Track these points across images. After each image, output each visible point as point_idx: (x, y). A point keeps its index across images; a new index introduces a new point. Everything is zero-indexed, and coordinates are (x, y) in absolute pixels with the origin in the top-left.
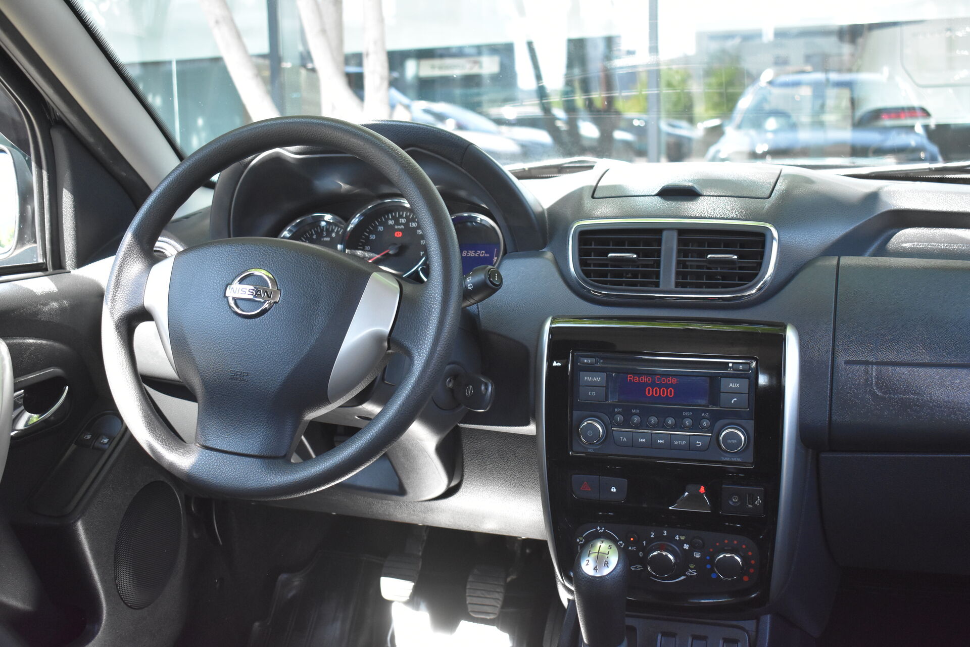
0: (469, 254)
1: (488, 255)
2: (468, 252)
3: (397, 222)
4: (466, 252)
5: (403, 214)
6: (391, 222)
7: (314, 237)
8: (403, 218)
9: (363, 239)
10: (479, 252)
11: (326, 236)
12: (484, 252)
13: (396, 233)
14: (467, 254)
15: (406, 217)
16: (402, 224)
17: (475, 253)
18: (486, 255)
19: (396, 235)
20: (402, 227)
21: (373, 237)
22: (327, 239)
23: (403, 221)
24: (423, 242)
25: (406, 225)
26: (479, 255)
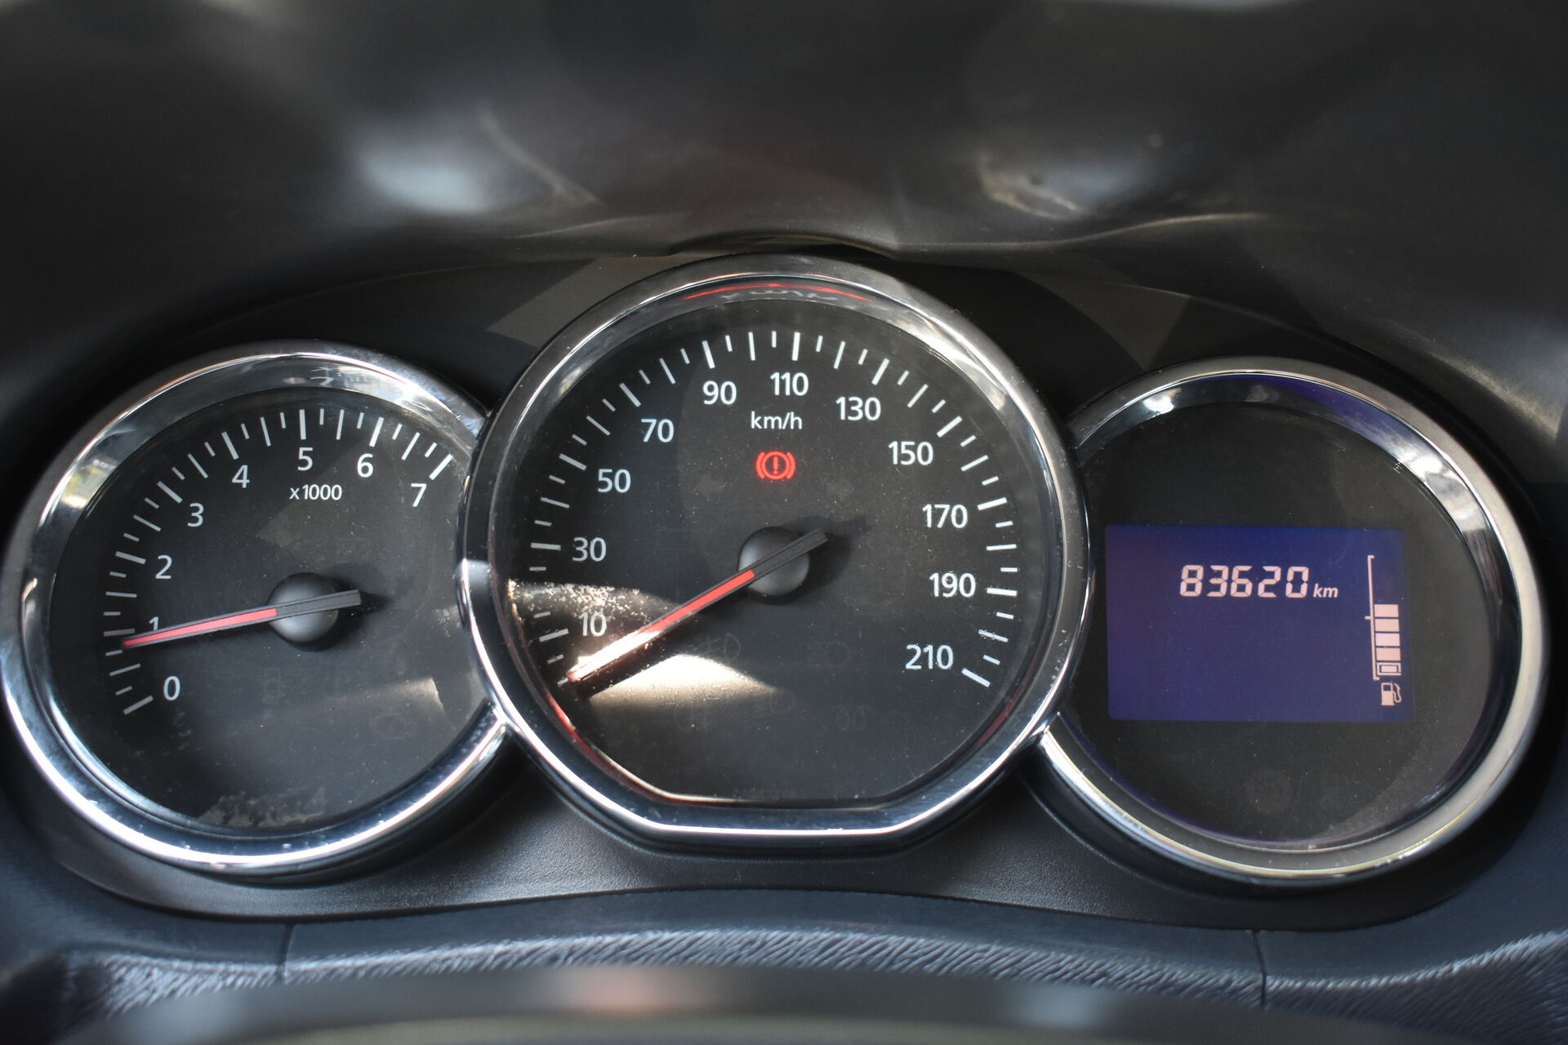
0: (1222, 582)
1: (1332, 592)
2: (1209, 574)
3: (757, 394)
4: (1200, 570)
5: (786, 344)
6: (718, 393)
7: (242, 478)
8: (793, 368)
9: (556, 492)
10: (1277, 571)
11: (313, 477)
12: (1305, 572)
13: (762, 459)
14: (1207, 587)
15: (811, 362)
16: (782, 405)
17: (1256, 576)
18: (1317, 592)
19: (762, 471)
20: (793, 419)
21: (616, 481)
22: (332, 492)
23: (791, 383)
24: (937, 514)
25: (816, 407)
26: (1279, 588)
